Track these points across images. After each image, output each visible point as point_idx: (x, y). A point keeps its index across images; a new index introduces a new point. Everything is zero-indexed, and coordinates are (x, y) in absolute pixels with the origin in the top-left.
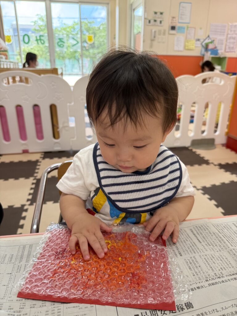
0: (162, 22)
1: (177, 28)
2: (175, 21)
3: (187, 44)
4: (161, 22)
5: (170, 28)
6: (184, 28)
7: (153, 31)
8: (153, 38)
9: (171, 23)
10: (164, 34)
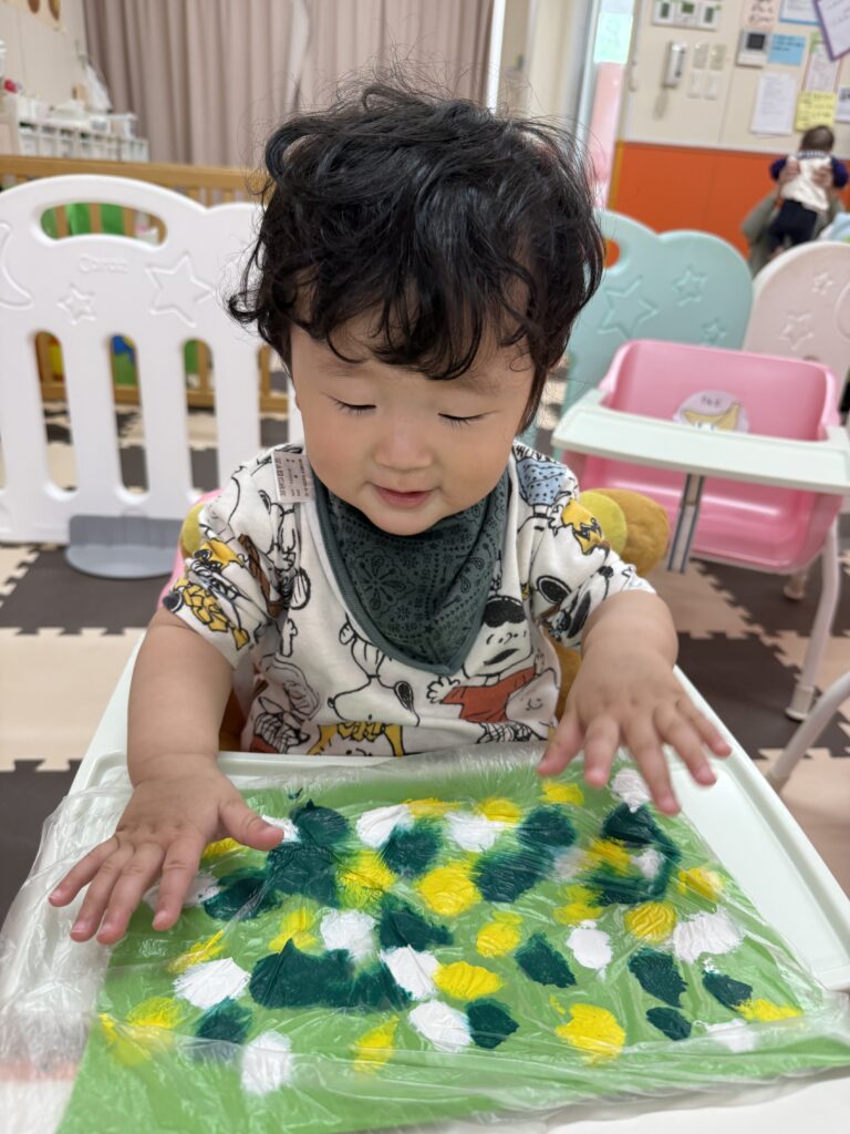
0: (716, 14)
1: (770, 41)
2: (766, 14)
3: (803, 107)
4: (709, 15)
5: (745, 40)
6: (800, 45)
7: (676, 48)
8: (672, 78)
9: (752, 18)
10: (718, 63)
